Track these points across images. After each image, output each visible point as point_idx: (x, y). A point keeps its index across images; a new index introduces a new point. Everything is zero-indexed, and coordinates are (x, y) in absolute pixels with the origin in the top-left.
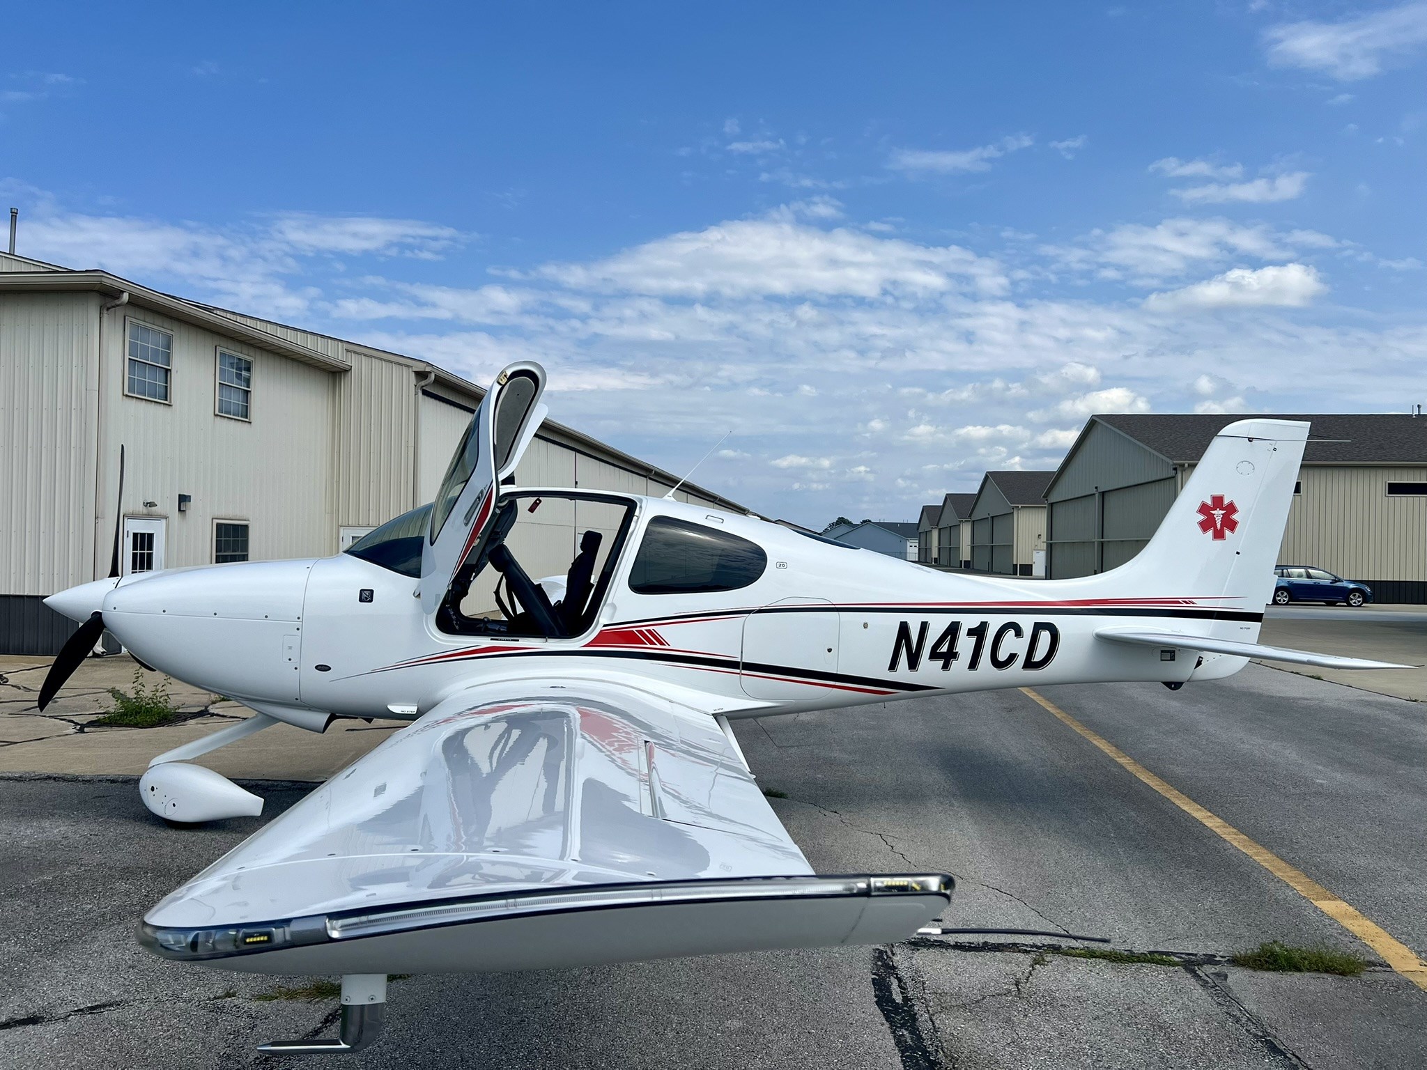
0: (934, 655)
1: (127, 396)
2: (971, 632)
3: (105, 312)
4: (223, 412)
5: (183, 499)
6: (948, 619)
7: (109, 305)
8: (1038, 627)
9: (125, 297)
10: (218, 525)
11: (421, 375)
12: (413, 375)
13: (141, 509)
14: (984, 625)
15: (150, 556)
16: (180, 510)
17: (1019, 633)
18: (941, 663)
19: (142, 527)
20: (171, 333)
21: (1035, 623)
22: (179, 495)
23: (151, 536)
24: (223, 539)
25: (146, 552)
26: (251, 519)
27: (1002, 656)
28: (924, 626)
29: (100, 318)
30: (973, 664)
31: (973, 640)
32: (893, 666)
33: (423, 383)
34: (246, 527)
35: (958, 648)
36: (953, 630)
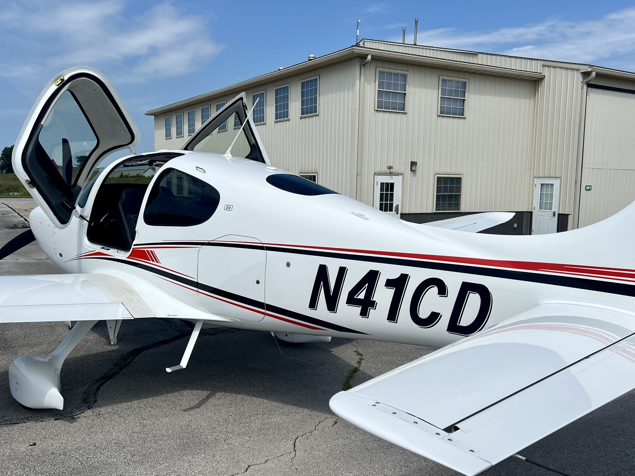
0: (351, 300)
1: (376, 111)
2: (389, 283)
3: (362, 67)
4: (444, 113)
5: (413, 164)
6: (367, 267)
7: (363, 64)
8: (466, 288)
9: (369, 57)
10: (438, 178)
11: (586, 74)
12: (580, 76)
13: (386, 170)
14: (404, 278)
15: (392, 195)
16: (411, 170)
17: (443, 290)
18: (358, 309)
19: (387, 180)
20: (407, 72)
21: (464, 283)
22: (411, 162)
23: (392, 185)
24: (442, 185)
25: (389, 192)
26: (464, 175)
27: (424, 313)
28: (342, 271)
29: (360, 71)
30: (393, 315)
31: (391, 292)
32: (313, 304)
33: (587, 80)
34: (460, 178)
35: (376, 297)
36: (372, 277)
